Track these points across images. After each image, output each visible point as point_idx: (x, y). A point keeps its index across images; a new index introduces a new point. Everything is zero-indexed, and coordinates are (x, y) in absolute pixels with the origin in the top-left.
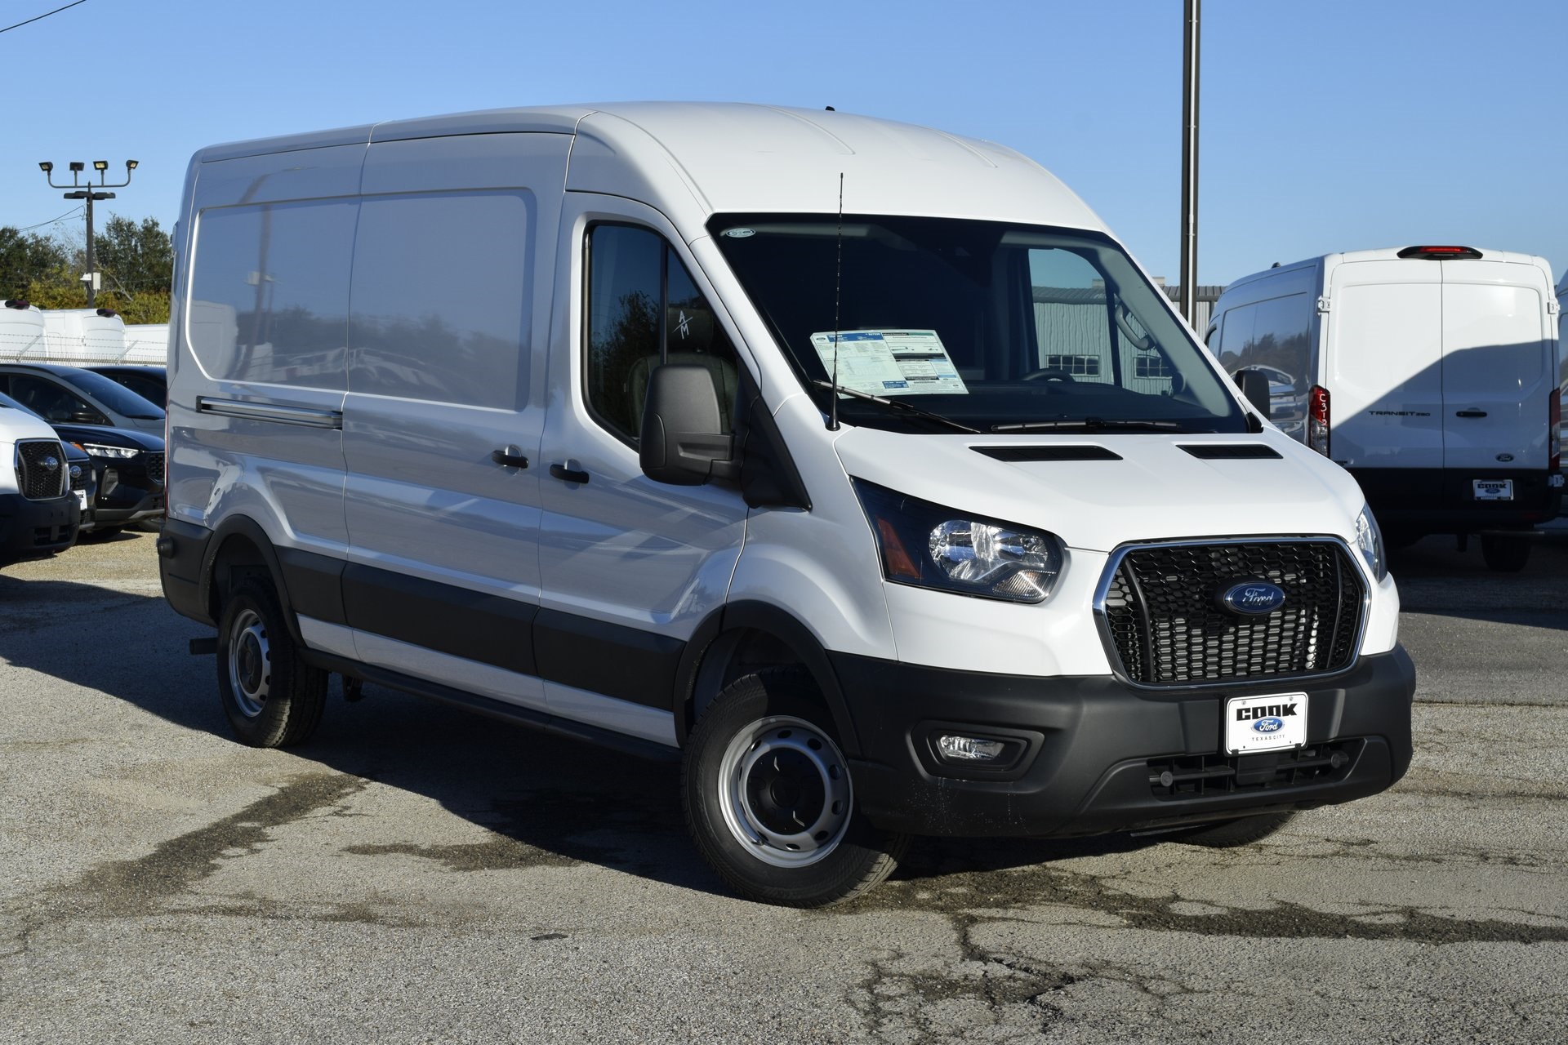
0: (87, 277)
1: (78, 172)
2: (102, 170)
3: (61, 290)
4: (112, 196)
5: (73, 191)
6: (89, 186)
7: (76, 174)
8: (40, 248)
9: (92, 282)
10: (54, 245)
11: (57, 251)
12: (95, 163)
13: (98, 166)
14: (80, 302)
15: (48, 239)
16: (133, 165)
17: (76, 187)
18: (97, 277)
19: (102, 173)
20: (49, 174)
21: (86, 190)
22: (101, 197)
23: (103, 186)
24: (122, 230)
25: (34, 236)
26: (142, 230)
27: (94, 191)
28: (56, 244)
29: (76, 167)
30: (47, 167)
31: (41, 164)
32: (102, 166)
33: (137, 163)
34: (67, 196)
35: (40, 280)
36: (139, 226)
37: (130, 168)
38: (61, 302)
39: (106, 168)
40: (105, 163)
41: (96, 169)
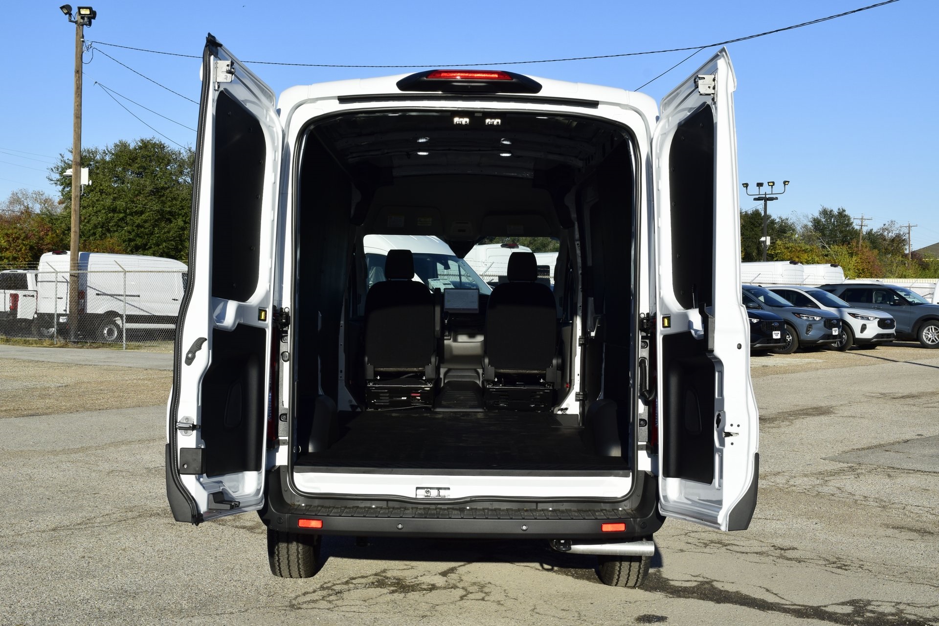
0: (763, 239)
1: (761, 187)
2: (772, 186)
3: (791, 244)
4: (776, 198)
5: (757, 197)
6: (765, 194)
7: (759, 188)
8: (784, 224)
9: (766, 241)
10: (790, 222)
11: (791, 225)
12: (768, 183)
13: (770, 184)
14: (800, 251)
15: (787, 219)
16: (787, 183)
17: (759, 195)
18: (768, 238)
19: (772, 188)
20: (747, 189)
21: (764, 196)
22: (771, 199)
23: (772, 194)
24: (827, 214)
25: (780, 218)
26: (837, 214)
27: (767, 196)
28: (791, 221)
29: (760, 185)
30: (746, 185)
31: (743, 184)
32: (772, 184)
33: (789, 182)
34: (755, 199)
35: (781, 239)
36: (836, 212)
37: (785, 185)
38: (791, 250)
39: (774, 185)
40: (773, 183)
41: (769, 185)
